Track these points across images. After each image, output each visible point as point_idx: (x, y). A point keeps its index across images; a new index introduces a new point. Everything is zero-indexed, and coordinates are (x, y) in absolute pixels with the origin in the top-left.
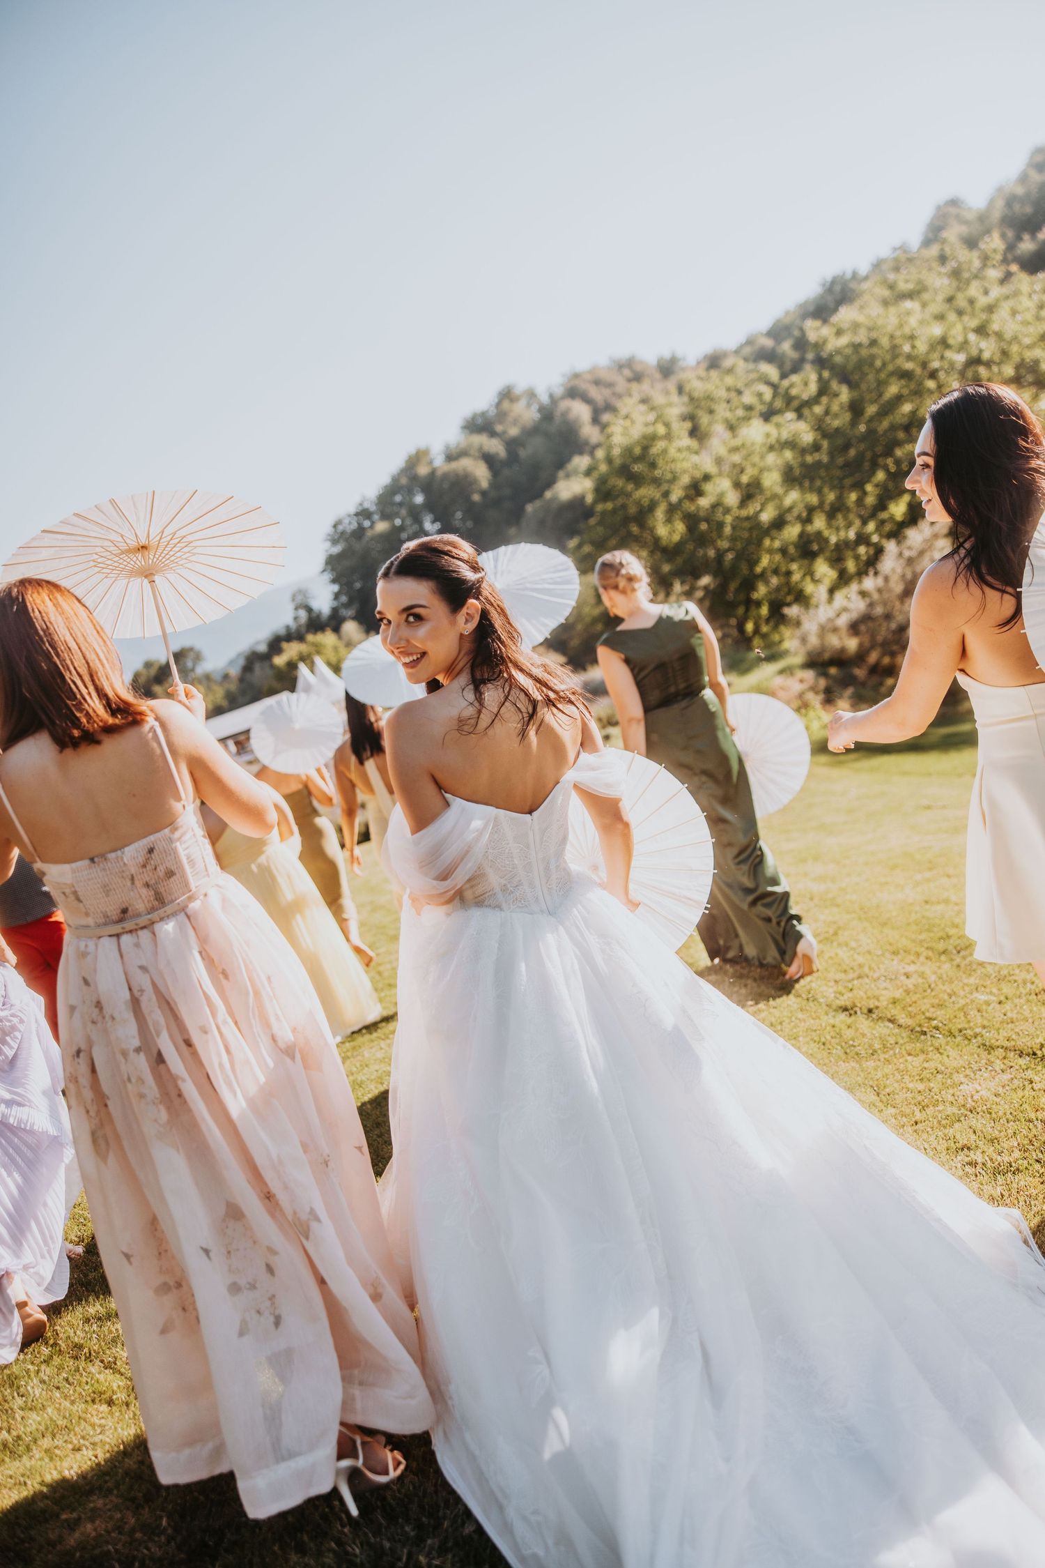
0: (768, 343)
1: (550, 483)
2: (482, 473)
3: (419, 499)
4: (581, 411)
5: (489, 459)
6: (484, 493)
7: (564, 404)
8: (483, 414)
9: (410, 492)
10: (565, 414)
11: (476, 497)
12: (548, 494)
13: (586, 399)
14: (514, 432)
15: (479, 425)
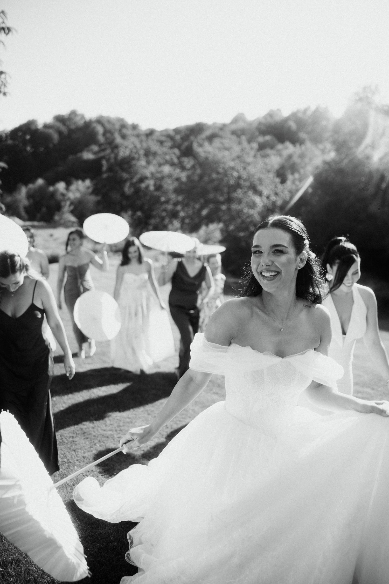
0: (172, 133)
1: (81, 151)
2: (56, 137)
3: (28, 137)
4: (100, 129)
5: (60, 133)
6: (54, 145)
7: (95, 125)
8: (63, 116)
9: (25, 133)
10: (94, 128)
11: (51, 145)
12: (79, 155)
13: (103, 125)
14: (73, 127)
15: (59, 119)
